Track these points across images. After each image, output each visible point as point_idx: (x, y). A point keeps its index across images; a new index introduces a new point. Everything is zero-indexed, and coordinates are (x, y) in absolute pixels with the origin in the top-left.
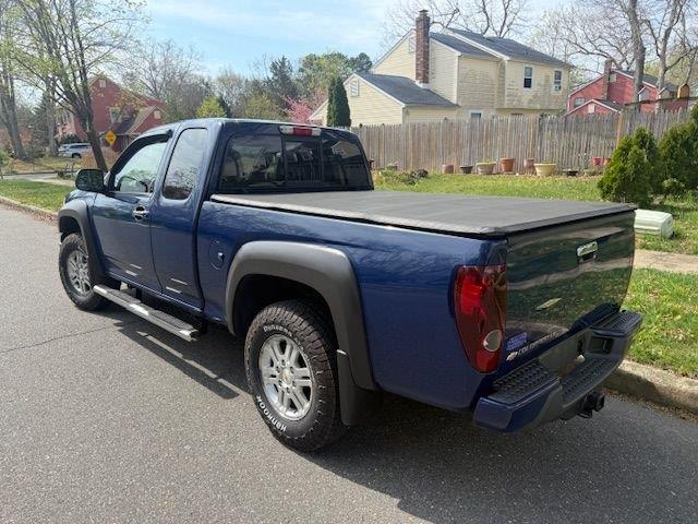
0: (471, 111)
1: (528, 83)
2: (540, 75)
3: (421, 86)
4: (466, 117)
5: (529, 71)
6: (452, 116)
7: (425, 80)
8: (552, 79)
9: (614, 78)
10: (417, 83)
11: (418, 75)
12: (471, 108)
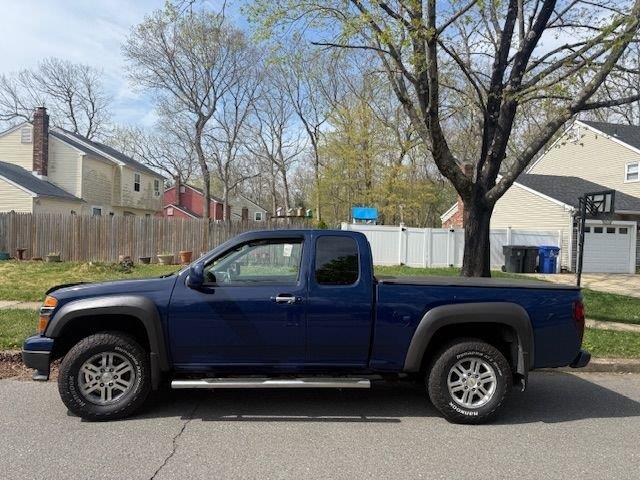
0: (93, 207)
1: (137, 187)
2: (145, 182)
3: (40, 177)
4: (89, 212)
5: (137, 178)
6: (78, 209)
7: (44, 173)
8: (153, 187)
9: (183, 190)
10: (35, 174)
11: (35, 167)
12: (93, 203)
